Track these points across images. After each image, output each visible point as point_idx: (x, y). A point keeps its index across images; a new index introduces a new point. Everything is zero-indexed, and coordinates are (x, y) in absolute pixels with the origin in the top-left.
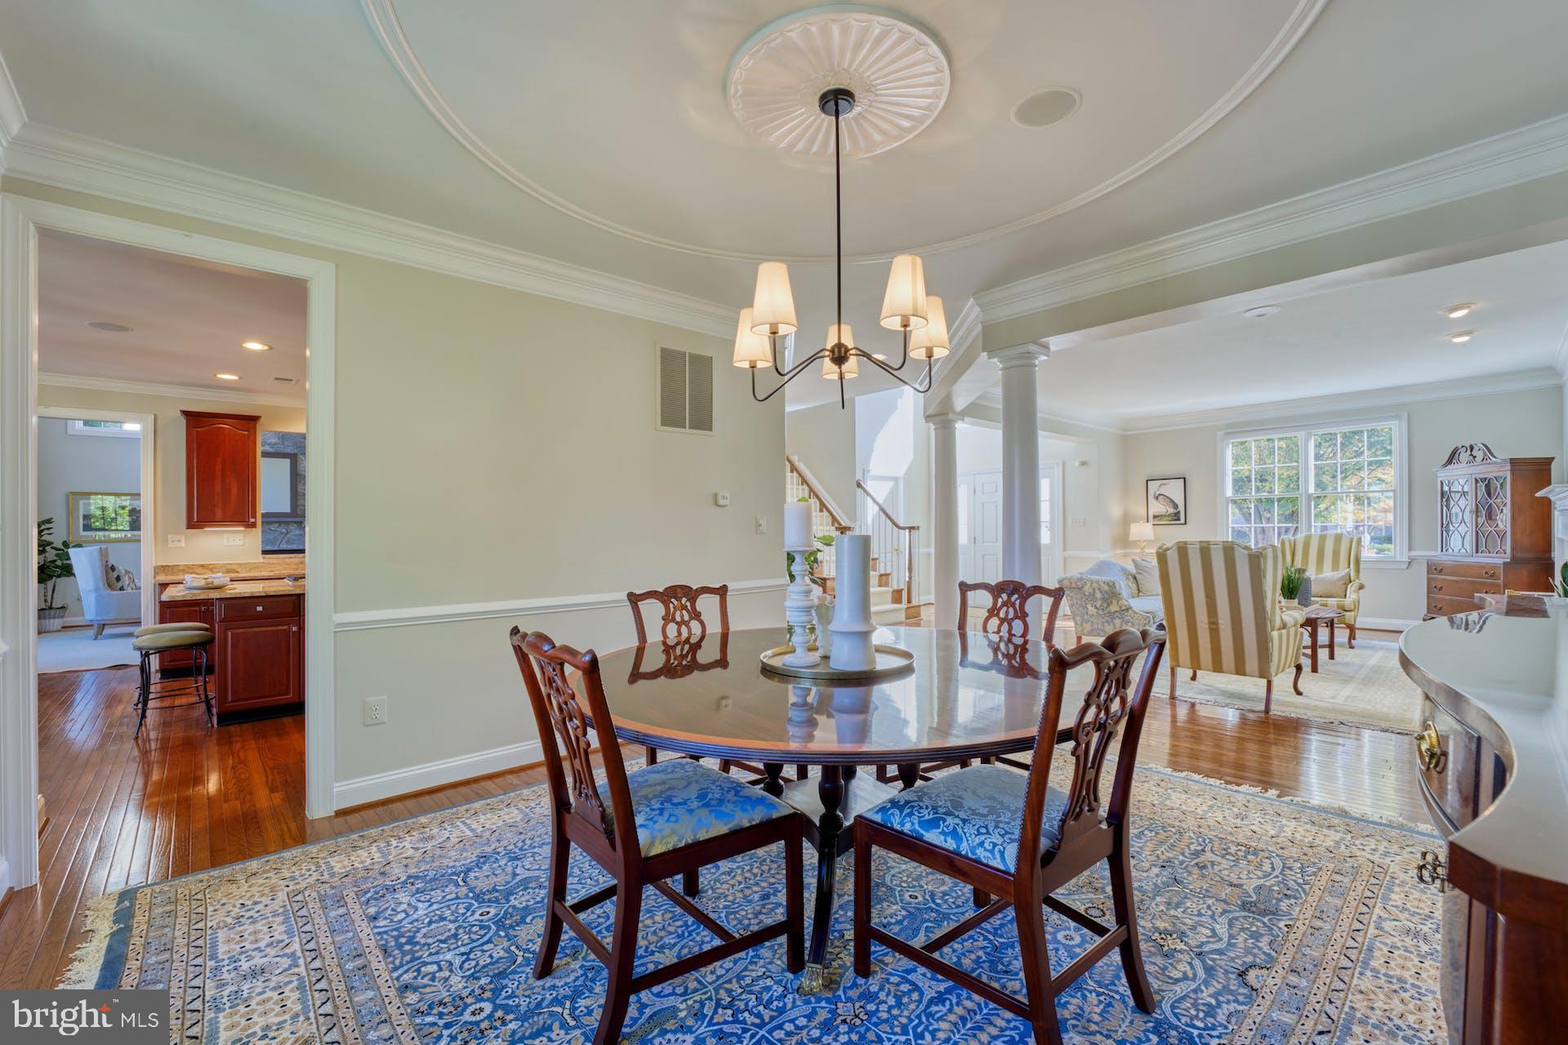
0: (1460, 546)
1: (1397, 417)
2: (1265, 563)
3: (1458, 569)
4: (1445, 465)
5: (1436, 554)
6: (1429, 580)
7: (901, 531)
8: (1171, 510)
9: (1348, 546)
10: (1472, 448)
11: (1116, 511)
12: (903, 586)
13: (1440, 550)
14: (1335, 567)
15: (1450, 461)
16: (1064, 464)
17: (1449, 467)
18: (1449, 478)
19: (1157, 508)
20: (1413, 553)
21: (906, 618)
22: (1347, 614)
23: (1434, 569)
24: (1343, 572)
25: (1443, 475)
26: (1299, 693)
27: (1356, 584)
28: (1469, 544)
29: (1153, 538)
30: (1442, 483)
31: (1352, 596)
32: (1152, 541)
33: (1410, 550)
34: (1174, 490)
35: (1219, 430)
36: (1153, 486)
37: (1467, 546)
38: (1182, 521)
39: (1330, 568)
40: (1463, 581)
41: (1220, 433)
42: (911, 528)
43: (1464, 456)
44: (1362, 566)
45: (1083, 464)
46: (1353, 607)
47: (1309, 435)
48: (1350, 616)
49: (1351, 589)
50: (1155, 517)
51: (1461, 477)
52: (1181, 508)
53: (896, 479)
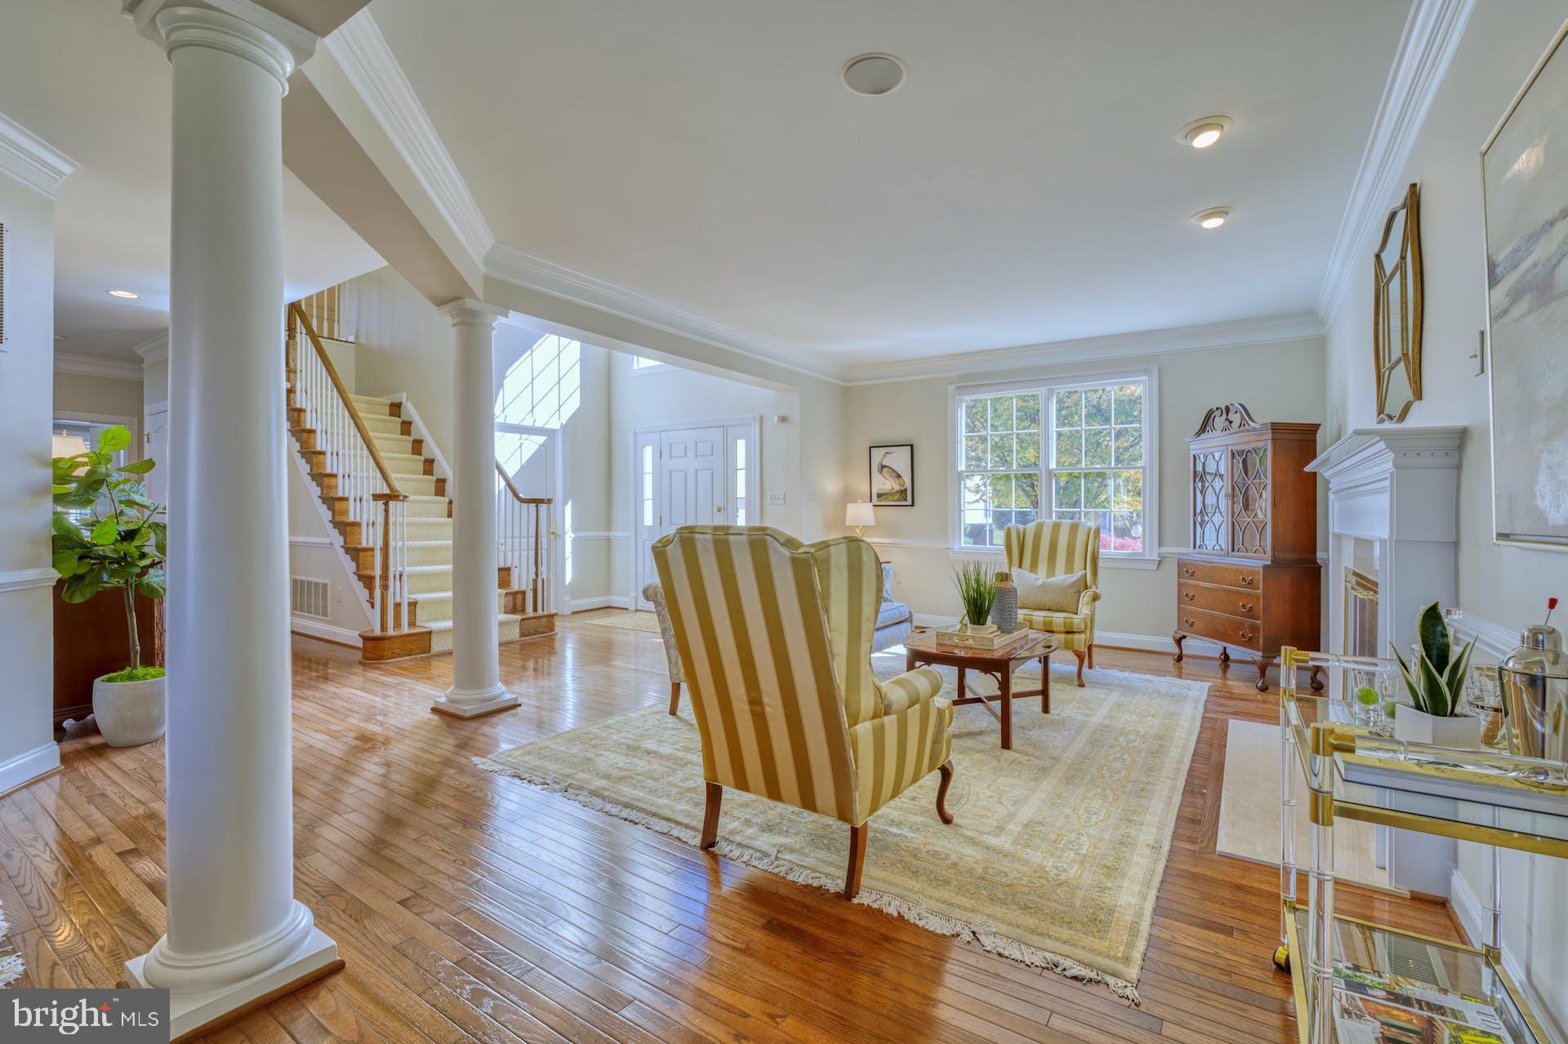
0: (1214, 542)
1: (1147, 372)
2: (825, 578)
3: (1211, 572)
4: (1198, 434)
5: (1186, 551)
6: (1180, 585)
7: (525, 506)
8: (897, 487)
9: (1085, 538)
10: (1228, 410)
11: (831, 486)
12: (527, 586)
13: (1192, 546)
14: (1069, 568)
15: (1203, 429)
16: (761, 418)
17: (1203, 435)
18: (1204, 451)
19: (884, 483)
20: (1165, 550)
21: (522, 635)
22: (1077, 636)
23: (1186, 570)
24: (1078, 574)
25: (1197, 447)
26: (947, 820)
27: (1089, 593)
28: (1224, 541)
29: (874, 524)
30: (1195, 458)
31: (1084, 610)
32: (872, 527)
33: (1160, 545)
34: (899, 460)
35: (951, 384)
36: (878, 454)
37: (1222, 542)
38: (909, 502)
39: (1063, 570)
40: (1217, 590)
41: (951, 388)
42: (537, 502)
43: (1220, 421)
44: (1101, 564)
45: (783, 419)
46: (1082, 627)
47: (1051, 392)
48: (1080, 640)
49: (1085, 598)
50: (879, 496)
51: (1216, 450)
52: (908, 484)
53: (549, 433)
